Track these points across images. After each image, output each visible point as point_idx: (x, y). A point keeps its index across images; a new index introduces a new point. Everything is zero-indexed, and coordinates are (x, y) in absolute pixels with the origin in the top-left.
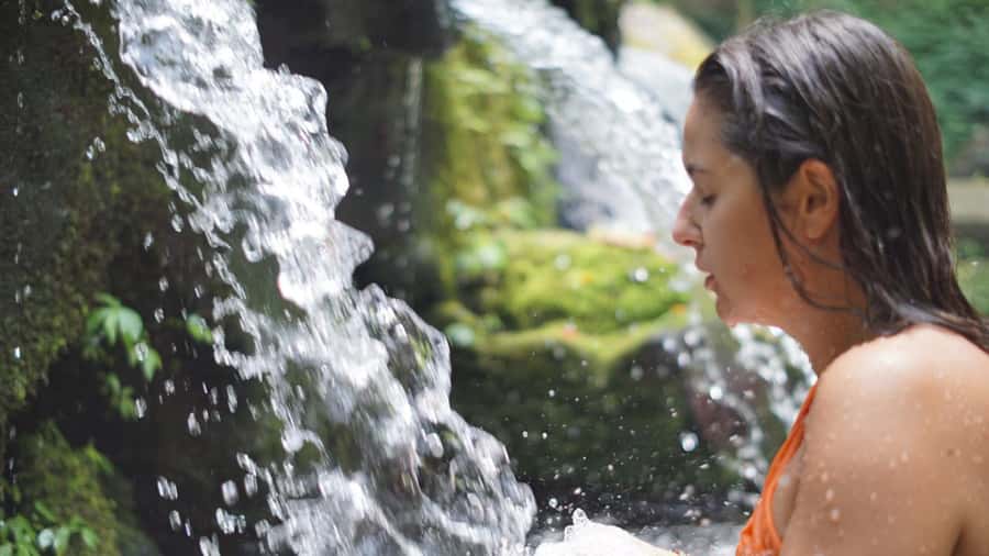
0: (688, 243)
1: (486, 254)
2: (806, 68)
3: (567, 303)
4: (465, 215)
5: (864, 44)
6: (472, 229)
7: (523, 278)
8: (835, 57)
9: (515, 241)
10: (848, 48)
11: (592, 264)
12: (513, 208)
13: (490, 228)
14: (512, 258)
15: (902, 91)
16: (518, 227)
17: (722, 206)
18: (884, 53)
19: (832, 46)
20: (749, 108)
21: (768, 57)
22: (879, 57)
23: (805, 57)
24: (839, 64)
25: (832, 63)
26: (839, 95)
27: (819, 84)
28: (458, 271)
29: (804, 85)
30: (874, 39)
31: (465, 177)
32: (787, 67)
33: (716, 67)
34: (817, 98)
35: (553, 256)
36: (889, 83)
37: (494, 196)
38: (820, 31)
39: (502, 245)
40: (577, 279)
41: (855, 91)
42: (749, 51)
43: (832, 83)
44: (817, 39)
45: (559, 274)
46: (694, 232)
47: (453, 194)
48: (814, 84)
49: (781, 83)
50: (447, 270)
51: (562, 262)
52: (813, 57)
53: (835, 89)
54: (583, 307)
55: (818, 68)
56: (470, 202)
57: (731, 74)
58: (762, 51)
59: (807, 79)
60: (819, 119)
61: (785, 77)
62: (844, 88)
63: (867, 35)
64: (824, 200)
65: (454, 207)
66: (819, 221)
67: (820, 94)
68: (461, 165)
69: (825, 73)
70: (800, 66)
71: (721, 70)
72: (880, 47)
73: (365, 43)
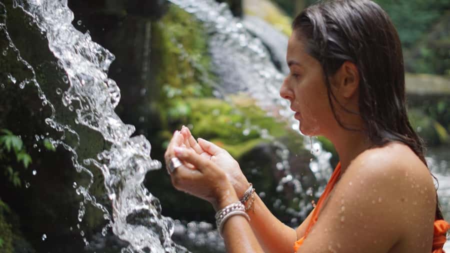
0: (287, 97)
1: (182, 108)
3: (218, 130)
4: (172, 92)
5: (373, 11)
6: (175, 97)
7: (198, 120)
8: (360, 17)
9: (194, 103)
10: (365, 13)
11: (229, 113)
12: (193, 88)
13: (183, 97)
14: (193, 111)
15: (389, 34)
16: (195, 96)
17: (305, 82)
18: (382, 16)
19: (359, 12)
20: (320, 38)
21: (330, 15)
22: (379, 18)
23: (347, 16)
24: (362, 21)
25: (359, 19)
26: (362, 34)
28: (169, 117)
29: (347, 29)
30: (377, 10)
31: (172, 74)
32: (339, 20)
34: (352, 35)
35: (211, 110)
36: (384, 30)
37: (185, 82)
38: (353, 4)
39: (188, 105)
40: (222, 119)
41: (369, 33)
42: (321, 12)
44: (352, 8)
45: (215, 118)
46: (290, 93)
47: (166, 82)
48: (351, 27)
49: (335, 26)
50: (163, 115)
51: (216, 112)
52: (350, 16)
53: (360, 31)
54: (225, 132)
55: (353, 21)
56: (173, 85)
57: (313, 22)
58: (327, 12)
59: (348, 26)
60: (353, 45)
61: (337, 23)
63: (374, 7)
64: (352, 80)
65: (167, 88)
66: (350, 89)
67: (353, 32)
68: (170, 68)
69: (355, 23)
71: (308, 20)
73: (124, 13)
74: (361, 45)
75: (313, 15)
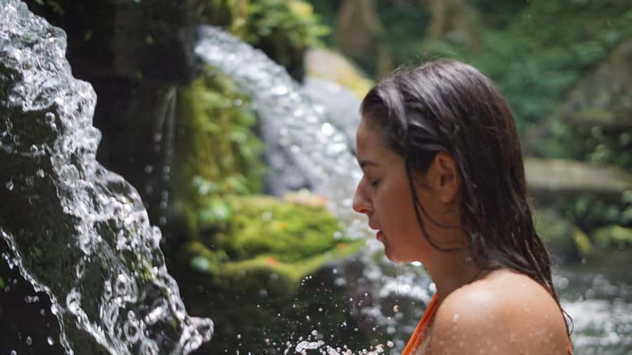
0: (363, 211)
1: (218, 210)
2: (435, 96)
3: (270, 242)
4: (205, 187)
5: (469, 79)
6: (210, 194)
7: (242, 226)
8: (451, 87)
9: (237, 203)
10: (459, 83)
11: (287, 217)
12: (234, 182)
13: (221, 194)
14: (234, 213)
15: (495, 108)
16: (239, 194)
17: (385, 187)
18: (482, 84)
19: (450, 82)
21: (410, 90)
22: (480, 87)
23: (433, 88)
24: (455, 93)
25: (451, 92)
26: (456, 112)
27: (444, 106)
28: (200, 222)
29: (435, 106)
31: (206, 161)
32: (423, 96)
33: (376, 98)
34: (443, 114)
35: (261, 212)
36: (486, 103)
37: (223, 173)
38: (442, 73)
39: (228, 205)
40: (276, 226)
41: (466, 110)
42: (397, 88)
43: (451, 104)
44: (440, 76)
45: (265, 224)
46: (367, 205)
47: (197, 172)
48: (440, 104)
49: (419, 105)
50: (193, 220)
51: (267, 216)
52: (438, 88)
53: (454, 108)
54: (281, 244)
55: (443, 96)
56: (206, 177)
57: (386, 101)
58: (405, 86)
59: (436, 102)
60: (444, 127)
61: (421, 100)
62: (459, 108)
63: (471, 73)
64: (451, 177)
65: (198, 180)
67: (444, 111)
68: (202, 154)
69: (446, 98)
70: (431, 95)
72: (479, 80)
73: (139, 75)
74: (457, 127)
75: (387, 92)
